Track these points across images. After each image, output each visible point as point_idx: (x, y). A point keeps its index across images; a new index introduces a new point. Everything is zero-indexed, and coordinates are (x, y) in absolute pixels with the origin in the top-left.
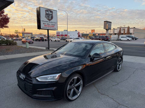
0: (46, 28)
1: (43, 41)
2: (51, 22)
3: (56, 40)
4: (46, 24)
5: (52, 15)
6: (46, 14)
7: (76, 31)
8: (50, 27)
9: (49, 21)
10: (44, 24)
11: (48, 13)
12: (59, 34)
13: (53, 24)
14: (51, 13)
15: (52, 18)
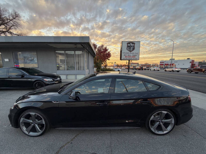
0: (127, 58)
1: (142, 70)
2: (132, 53)
3: (154, 69)
4: (127, 56)
5: (134, 46)
6: (128, 46)
7: (188, 59)
8: (130, 58)
9: (130, 52)
10: (124, 55)
11: (130, 45)
12: (163, 63)
13: (135, 54)
14: (133, 45)
15: (134, 49)
